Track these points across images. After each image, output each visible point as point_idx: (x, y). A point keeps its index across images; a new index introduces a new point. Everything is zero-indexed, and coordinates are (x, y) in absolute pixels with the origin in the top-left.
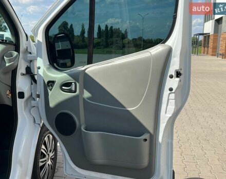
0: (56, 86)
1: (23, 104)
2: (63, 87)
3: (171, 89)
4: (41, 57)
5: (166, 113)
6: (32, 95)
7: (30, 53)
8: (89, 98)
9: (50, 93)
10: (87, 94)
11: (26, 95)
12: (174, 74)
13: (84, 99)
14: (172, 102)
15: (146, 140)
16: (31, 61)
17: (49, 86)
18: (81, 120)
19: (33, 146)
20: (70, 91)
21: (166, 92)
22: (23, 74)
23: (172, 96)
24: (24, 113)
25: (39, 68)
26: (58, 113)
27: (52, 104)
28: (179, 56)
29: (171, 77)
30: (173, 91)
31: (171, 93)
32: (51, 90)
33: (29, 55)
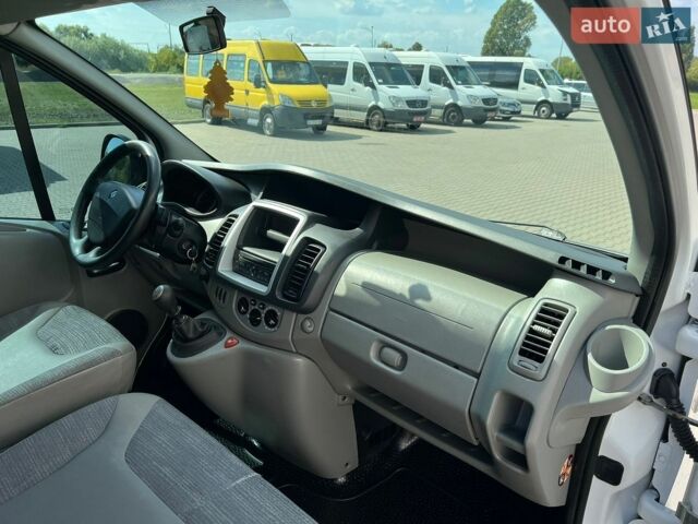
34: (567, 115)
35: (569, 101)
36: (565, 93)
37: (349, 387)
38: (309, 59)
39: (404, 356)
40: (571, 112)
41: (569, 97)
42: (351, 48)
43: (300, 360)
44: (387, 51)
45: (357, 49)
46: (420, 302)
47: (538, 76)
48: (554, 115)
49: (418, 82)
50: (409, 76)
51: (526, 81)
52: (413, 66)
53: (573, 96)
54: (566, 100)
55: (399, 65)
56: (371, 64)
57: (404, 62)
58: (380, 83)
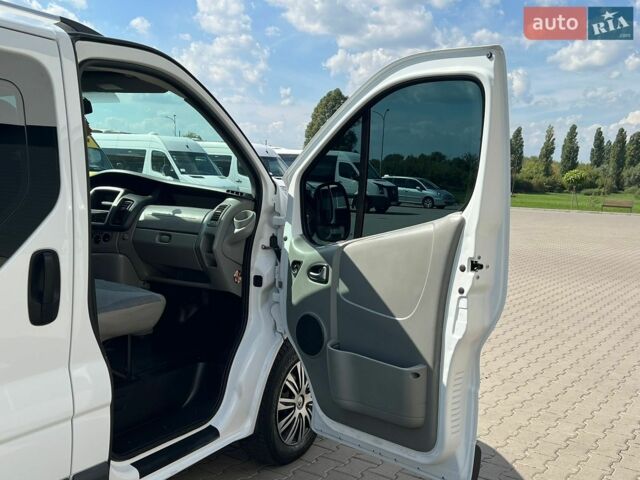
0: (303, 269)
1: (259, 296)
2: (311, 273)
3: (461, 291)
4: (290, 223)
5: (453, 331)
6: (275, 283)
7: (279, 215)
8: (345, 295)
9: (294, 280)
10: (343, 288)
11: (266, 282)
12: (466, 264)
13: (338, 295)
14: (463, 313)
15: (417, 375)
16: (279, 226)
17: (293, 269)
18: (331, 332)
19: (264, 368)
20: (319, 280)
21: (454, 295)
22: (265, 248)
23: (464, 303)
24: (260, 311)
25: (286, 239)
26: (302, 315)
27: (295, 301)
28: (474, 235)
29: (463, 269)
30: (465, 294)
31: (461, 298)
32: (295, 275)
33: (276, 217)
34: (387, 208)
35: (386, 195)
36: (381, 187)
37: (146, 274)
38: (101, 146)
39: (170, 236)
40: (390, 205)
41: (385, 190)
42: (150, 135)
43: (121, 256)
44: (190, 141)
45: (155, 137)
46: (176, 215)
47: (352, 169)
48: (373, 209)
49: (226, 172)
50: (215, 167)
51: (341, 174)
52: (220, 157)
53: (389, 189)
54: (382, 193)
55: (203, 155)
56: (172, 153)
57: (209, 152)
58: (182, 173)
